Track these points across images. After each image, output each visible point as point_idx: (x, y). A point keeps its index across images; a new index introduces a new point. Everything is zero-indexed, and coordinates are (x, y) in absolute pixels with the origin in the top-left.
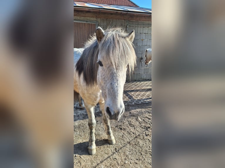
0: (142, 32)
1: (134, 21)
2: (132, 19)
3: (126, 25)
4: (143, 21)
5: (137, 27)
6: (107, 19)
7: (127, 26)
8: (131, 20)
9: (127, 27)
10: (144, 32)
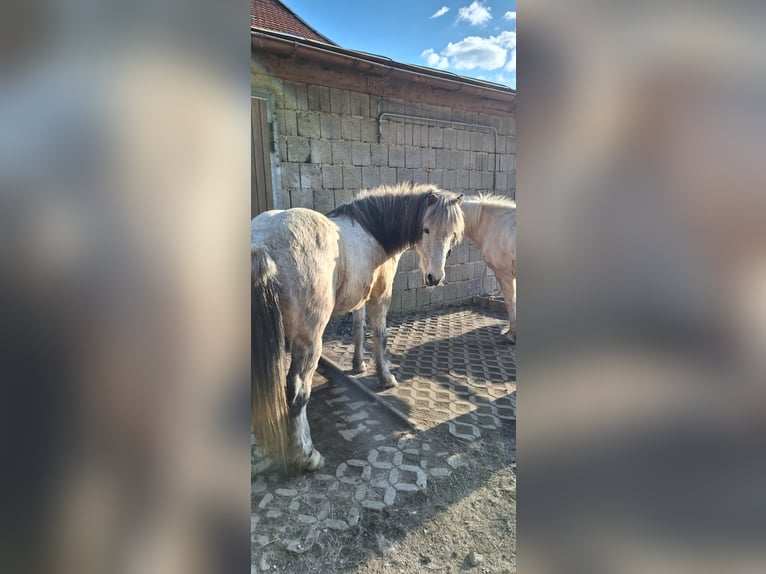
0: (426, 145)
1: (401, 101)
2: (394, 95)
3: (374, 114)
4: (427, 103)
5: (410, 126)
6: (308, 84)
7: (378, 120)
8: (391, 99)
9: (381, 121)
10: (432, 144)
